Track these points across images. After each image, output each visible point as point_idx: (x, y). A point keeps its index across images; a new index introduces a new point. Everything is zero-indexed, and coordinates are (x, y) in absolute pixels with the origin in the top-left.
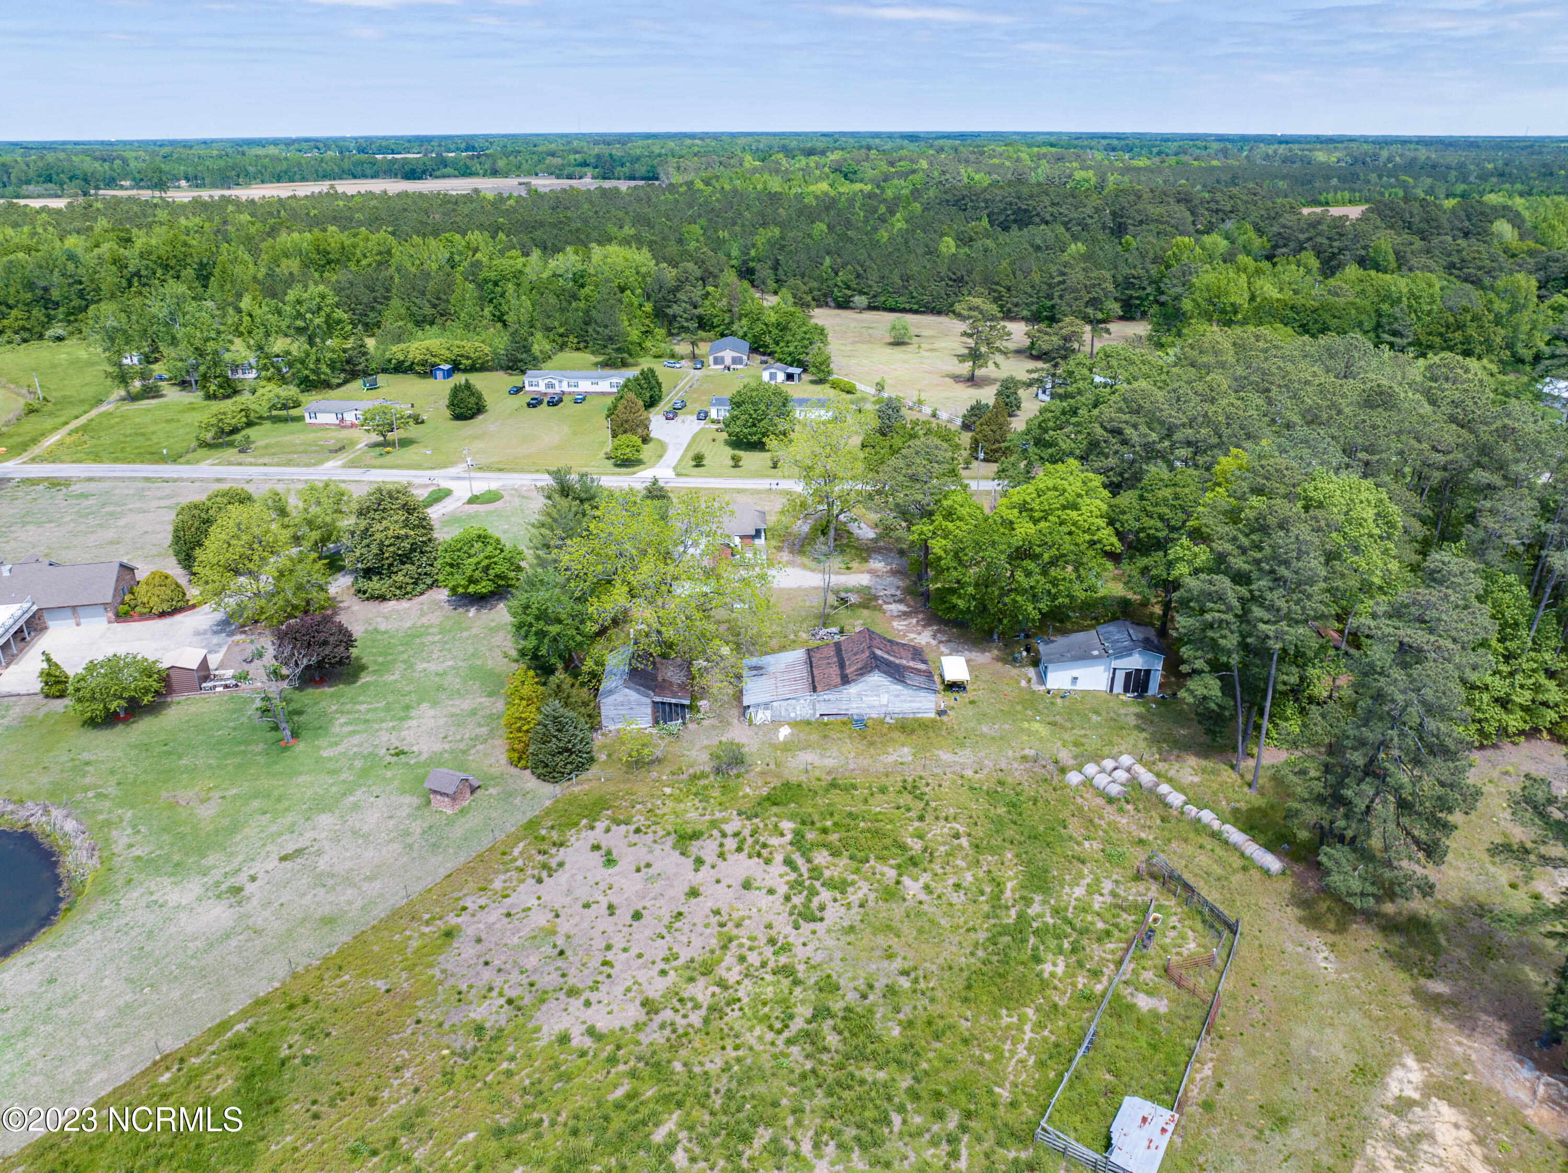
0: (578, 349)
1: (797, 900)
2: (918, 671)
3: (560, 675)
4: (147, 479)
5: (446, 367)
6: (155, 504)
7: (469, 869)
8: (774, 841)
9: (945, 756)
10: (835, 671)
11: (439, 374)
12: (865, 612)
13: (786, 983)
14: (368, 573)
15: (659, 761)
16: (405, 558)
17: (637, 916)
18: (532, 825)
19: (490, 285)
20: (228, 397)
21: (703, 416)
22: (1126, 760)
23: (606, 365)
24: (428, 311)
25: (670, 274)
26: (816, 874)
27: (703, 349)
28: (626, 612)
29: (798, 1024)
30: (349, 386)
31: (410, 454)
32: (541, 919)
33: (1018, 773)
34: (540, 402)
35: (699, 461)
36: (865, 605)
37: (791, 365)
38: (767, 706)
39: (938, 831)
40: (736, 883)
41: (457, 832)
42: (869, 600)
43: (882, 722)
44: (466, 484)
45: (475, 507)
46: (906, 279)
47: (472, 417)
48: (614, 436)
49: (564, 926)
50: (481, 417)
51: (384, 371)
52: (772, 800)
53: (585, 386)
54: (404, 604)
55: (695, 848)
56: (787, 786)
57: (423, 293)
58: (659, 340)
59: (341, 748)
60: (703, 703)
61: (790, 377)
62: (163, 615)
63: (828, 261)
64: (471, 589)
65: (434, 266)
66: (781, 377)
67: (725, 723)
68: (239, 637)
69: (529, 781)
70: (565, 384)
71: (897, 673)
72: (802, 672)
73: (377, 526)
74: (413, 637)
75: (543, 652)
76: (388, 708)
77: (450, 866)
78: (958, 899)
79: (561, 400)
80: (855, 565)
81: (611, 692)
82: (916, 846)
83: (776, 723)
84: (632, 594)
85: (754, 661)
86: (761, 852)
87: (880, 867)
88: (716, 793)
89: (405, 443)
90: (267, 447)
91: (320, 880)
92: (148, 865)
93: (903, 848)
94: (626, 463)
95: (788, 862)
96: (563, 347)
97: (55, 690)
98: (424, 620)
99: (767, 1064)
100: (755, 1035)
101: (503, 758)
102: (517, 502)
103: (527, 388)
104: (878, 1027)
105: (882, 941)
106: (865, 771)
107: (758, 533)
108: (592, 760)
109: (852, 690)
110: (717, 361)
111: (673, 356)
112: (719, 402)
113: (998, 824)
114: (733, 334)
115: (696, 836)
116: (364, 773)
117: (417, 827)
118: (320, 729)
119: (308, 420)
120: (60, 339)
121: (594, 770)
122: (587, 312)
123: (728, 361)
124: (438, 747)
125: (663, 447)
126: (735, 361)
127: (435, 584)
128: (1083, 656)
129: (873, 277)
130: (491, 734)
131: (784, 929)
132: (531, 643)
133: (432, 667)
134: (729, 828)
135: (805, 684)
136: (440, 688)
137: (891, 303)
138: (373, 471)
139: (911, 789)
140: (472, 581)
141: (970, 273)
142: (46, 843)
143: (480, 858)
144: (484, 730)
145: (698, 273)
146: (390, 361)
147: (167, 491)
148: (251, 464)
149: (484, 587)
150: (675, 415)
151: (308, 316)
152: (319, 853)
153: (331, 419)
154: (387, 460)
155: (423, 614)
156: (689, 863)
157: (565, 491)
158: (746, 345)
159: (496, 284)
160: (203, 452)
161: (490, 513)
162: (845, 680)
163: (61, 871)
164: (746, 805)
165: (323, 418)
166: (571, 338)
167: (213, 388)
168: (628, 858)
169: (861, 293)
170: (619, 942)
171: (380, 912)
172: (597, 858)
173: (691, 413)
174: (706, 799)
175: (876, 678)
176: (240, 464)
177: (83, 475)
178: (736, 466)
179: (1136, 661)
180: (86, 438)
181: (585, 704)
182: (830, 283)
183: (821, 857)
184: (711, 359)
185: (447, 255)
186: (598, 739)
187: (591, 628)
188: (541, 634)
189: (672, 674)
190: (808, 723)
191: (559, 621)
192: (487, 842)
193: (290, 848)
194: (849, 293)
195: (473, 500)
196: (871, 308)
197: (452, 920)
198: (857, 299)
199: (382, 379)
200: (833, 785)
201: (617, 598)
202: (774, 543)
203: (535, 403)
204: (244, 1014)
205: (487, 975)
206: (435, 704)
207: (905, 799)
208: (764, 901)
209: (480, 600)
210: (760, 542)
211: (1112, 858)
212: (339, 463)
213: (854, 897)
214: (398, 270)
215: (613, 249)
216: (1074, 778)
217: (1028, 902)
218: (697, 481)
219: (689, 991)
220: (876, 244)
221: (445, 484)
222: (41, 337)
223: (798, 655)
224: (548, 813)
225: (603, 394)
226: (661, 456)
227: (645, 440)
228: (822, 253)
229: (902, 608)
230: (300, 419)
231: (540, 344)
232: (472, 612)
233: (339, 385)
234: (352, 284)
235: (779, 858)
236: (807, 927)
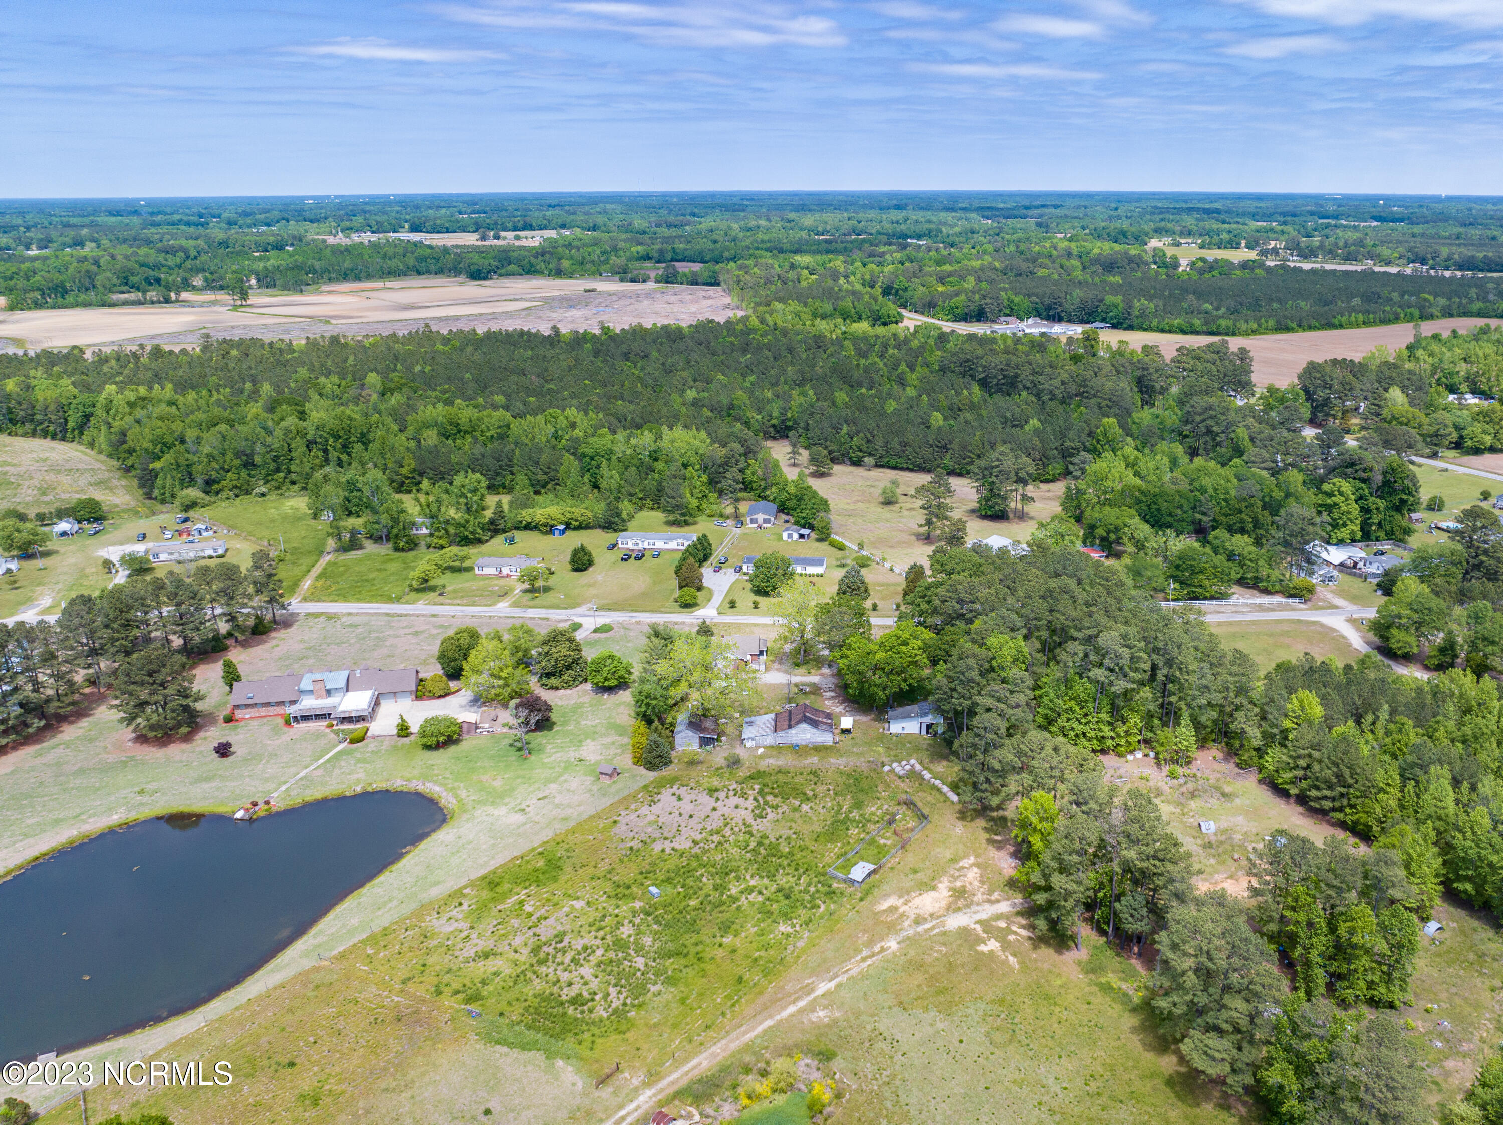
0: (652, 509)
1: (757, 812)
2: (826, 723)
3: (656, 723)
4: (387, 614)
5: (562, 527)
6: (402, 632)
7: (620, 802)
8: (750, 792)
9: (832, 761)
10: (787, 723)
11: (557, 532)
12: (813, 696)
13: (748, 837)
14: (548, 675)
15: (701, 762)
16: (568, 667)
17: (691, 817)
18: (645, 787)
19: (587, 459)
20: (411, 550)
21: (739, 569)
22: (913, 762)
23: (674, 523)
24: (541, 477)
25: (720, 453)
26: (766, 803)
27: (744, 507)
28: (687, 694)
29: (751, 847)
30: (494, 541)
31: (549, 597)
32: (652, 818)
33: (864, 767)
34: (629, 557)
35: (733, 605)
36: (812, 693)
37: (804, 527)
38: (753, 739)
39: (821, 789)
40: (733, 807)
41: (613, 790)
42: (816, 690)
43: (807, 746)
44: (591, 619)
45: (598, 635)
46: (904, 444)
47: (585, 569)
48: (681, 587)
49: (661, 820)
50: (591, 569)
51: (516, 528)
52: (751, 778)
53: (660, 545)
54: (568, 692)
55: (716, 795)
56: (759, 772)
57: (537, 463)
58: (714, 504)
59: (553, 758)
60: (723, 739)
61: (802, 536)
62: (440, 697)
63: (845, 429)
64: (606, 684)
65: (544, 440)
66: (795, 536)
67: (733, 746)
68: (485, 709)
69: (642, 771)
70: (646, 543)
71: (814, 724)
72: (772, 724)
73: (554, 650)
74: (577, 708)
75: (648, 713)
76: (571, 741)
77: (612, 802)
78: (822, 811)
79: (643, 556)
80: (813, 671)
81: (680, 732)
82: (810, 794)
83: (758, 747)
84: (690, 686)
85: (748, 719)
86: (744, 796)
87: (793, 801)
88: (727, 775)
89: (546, 589)
90: (455, 591)
91: (557, 806)
92: (480, 802)
93: (805, 794)
94: (688, 605)
95: (755, 799)
96: (641, 509)
97: (403, 733)
98: (581, 700)
99: (738, 857)
100: (735, 851)
101: (630, 762)
102: (622, 631)
103: (620, 546)
104: (781, 848)
105: (788, 824)
106: (795, 767)
107: (761, 652)
108: (671, 762)
109: (793, 731)
110: (753, 521)
111: (722, 516)
112: (749, 561)
113: (848, 786)
114: (765, 498)
115: (717, 790)
116: (566, 768)
117: (595, 788)
118: (540, 750)
119: (477, 571)
120: (263, 495)
121: (671, 767)
122: (660, 483)
123: (760, 521)
124: (598, 758)
125: (711, 593)
126: (766, 521)
127: (586, 680)
128: (907, 717)
129: (879, 442)
130: (623, 752)
131: (750, 820)
132: (643, 708)
133: (589, 723)
134: (731, 788)
135: (772, 729)
136: (595, 733)
137: (893, 462)
138: (530, 610)
139: (814, 773)
140: (606, 679)
141: (951, 442)
142: (429, 796)
143: (625, 799)
144: (619, 751)
145: (742, 450)
146: (521, 522)
147: (405, 624)
148: (449, 604)
149: (613, 683)
150: (720, 568)
151: (469, 495)
152: (554, 797)
153: (493, 571)
154: (536, 601)
155: (579, 697)
156: (713, 800)
157: (657, 634)
158: (774, 507)
159: (592, 459)
160: (413, 595)
161: (607, 639)
162: (790, 727)
163: (441, 805)
164: (740, 779)
165: (488, 571)
166: (648, 501)
167: (402, 544)
168: (687, 798)
169: (870, 455)
170: (683, 825)
171: (585, 816)
172: (674, 798)
173: (731, 567)
174: (722, 778)
175: (804, 726)
176: (442, 604)
177: (344, 611)
178: (756, 607)
179: (928, 719)
180: (328, 583)
181: (668, 737)
182: (847, 446)
183: (769, 798)
184: (748, 520)
185: (553, 430)
186: (674, 754)
187: (671, 702)
188: (648, 705)
189: (709, 724)
190: (772, 747)
191: (656, 699)
192: (626, 793)
193: (540, 796)
194: (861, 454)
195: (596, 631)
196: (877, 466)
197: (615, 818)
198: (866, 460)
199: (517, 535)
200: (779, 772)
201: (683, 688)
202: (771, 658)
203: (626, 559)
204: (540, 846)
205: (632, 835)
206: (594, 740)
207: (811, 777)
208: (743, 812)
209: (609, 689)
210: (764, 657)
211: (891, 798)
212: (507, 604)
213: (780, 811)
214: (516, 444)
215: (679, 432)
216: (887, 768)
217: (850, 812)
218: (730, 618)
219: (710, 838)
220: (883, 414)
221: (578, 620)
222: (248, 493)
223: (772, 716)
224: (652, 783)
225: (672, 550)
226: (709, 600)
227: (699, 589)
228: (841, 421)
229: (833, 694)
230: (470, 569)
231: (626, 507)
232: (606, 695)
233: (487, 541)
234: (483, 456)
235: (751, 798)
236: (759, 821)
